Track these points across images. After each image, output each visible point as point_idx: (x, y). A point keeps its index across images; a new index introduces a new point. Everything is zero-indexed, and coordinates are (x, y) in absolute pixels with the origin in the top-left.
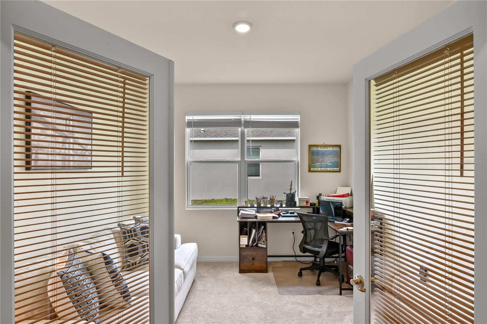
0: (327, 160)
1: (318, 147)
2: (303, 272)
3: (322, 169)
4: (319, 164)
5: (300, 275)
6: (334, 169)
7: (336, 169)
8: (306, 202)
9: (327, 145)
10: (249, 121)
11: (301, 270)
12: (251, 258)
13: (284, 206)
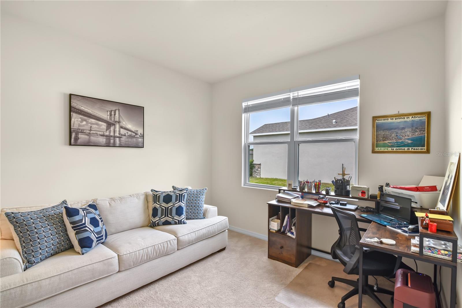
0: (403, 136)
1: (386, 118)
2: (336, 283)
3: (395, 148)
4: (388, 143)
5: (332, 285)
6: (416, 149)
7: (420, 148)
8: (361, 192)
9: (404, 114)
10: (297, 98)
11: (334, 279)
12: (279, 246)
13: (332, 193)
